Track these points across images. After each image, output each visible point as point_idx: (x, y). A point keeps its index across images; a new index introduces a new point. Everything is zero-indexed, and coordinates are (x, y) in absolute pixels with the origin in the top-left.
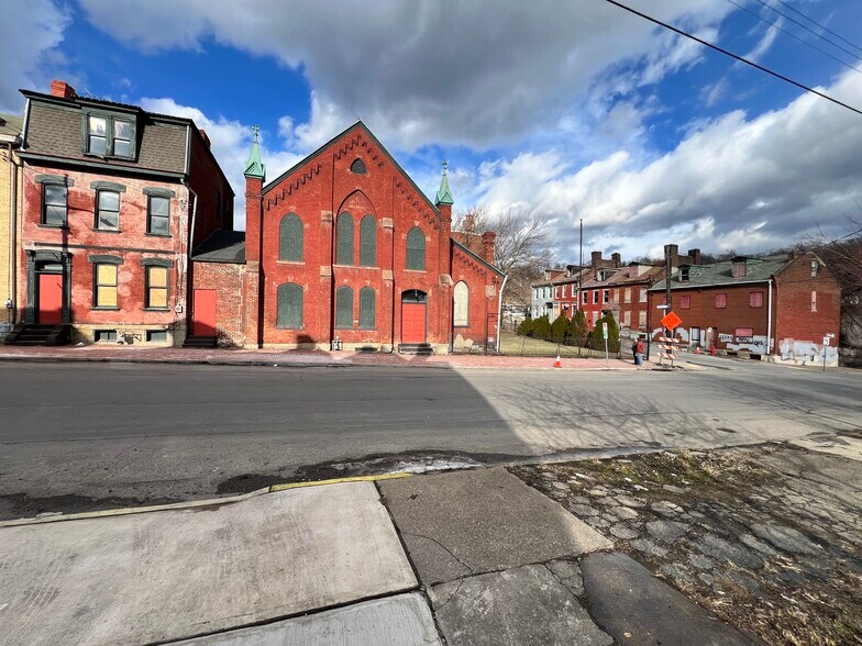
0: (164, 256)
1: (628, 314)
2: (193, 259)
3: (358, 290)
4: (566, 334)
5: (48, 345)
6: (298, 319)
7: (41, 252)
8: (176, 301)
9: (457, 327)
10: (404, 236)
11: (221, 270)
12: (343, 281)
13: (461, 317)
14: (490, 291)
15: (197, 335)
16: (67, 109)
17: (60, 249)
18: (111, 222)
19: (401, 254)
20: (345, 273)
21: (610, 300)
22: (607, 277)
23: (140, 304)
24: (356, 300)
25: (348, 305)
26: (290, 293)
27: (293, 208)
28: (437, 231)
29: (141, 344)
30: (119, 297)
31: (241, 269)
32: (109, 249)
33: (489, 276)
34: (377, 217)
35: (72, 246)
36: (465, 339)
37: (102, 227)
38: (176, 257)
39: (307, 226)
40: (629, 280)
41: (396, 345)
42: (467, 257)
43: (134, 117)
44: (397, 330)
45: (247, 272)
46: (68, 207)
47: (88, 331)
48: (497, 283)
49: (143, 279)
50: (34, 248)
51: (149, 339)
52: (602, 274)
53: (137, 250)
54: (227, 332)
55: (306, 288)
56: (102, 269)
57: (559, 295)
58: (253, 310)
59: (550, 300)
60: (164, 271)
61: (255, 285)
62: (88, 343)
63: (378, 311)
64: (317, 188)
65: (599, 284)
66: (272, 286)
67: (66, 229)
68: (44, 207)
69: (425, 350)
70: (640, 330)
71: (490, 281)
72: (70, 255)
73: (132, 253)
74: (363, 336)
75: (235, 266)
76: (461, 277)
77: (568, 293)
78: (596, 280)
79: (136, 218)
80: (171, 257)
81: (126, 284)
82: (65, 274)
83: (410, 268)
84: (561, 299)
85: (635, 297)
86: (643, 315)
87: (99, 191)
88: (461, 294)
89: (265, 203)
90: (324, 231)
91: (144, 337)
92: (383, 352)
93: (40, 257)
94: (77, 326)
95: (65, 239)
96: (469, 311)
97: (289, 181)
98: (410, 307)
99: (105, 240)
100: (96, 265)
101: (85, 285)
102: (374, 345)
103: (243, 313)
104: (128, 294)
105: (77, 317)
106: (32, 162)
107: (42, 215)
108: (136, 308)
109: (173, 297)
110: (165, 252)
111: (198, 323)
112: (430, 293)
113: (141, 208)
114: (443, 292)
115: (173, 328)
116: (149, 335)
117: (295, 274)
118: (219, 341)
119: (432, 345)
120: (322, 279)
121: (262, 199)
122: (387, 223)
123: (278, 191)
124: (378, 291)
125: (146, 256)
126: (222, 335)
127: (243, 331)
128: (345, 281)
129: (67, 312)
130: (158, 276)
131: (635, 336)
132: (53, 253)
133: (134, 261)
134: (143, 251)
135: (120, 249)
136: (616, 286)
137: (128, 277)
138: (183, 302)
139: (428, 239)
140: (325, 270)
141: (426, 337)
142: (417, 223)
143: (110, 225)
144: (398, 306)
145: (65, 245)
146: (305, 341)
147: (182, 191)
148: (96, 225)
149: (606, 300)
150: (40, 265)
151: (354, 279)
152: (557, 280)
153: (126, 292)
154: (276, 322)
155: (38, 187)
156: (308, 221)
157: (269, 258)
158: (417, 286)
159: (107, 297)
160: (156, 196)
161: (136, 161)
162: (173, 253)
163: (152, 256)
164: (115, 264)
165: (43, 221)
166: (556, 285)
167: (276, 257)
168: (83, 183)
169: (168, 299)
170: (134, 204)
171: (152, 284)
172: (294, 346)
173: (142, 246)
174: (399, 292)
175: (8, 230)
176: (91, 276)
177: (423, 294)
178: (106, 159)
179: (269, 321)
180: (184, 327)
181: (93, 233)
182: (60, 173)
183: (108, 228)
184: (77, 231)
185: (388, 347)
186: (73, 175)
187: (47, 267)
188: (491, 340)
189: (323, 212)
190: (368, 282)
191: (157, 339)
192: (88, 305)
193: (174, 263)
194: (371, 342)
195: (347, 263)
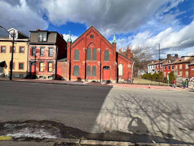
0: (51, 61)
1: (181, 72)
2: (57, 61)
3: (92, 67)
4: (156, 78)
5: (31, 79)
6: (78, 74)
7: (32, 61)
8: (53, 70)
9: (119, 76)
10: (103, 52)
11: (62, 63)
12: (88, 65)
13: (121, 73)
14: (129, 66)
15: (58, 77)
16: (36, 33)
17: (34, 60)
18: (43, 54)
19: (102, 57)
20: (89, 63)
21: (174, 68)
22: (173, 62)
23: (47, 71)
24: (91, 69)
25: (90, 70)
26: (76, 68)
27: (77, 48)
28: (113, 51)
29: (47, 79)
30: (44, 69)
31: (66, 63)
32: (42, 60)
33: (129, 62)
34: (96, 48)
35: (36, 60)
36: (122, 79)
37: (41, 55)
38: (54, 60)
39: (80, 52)
40: (181, 62)
41: (101, 80)
42: (122, 57)
43: (46, 33)
44: (102, 76)
45: (67, 63)
46: (36, 52)
47: (38, 76)
48: (131, 64)
49: (48, 66)
50: (31, 60)
51: (49, 78)
52: (171, 61)
53: (47, 60)
54: (63, 77)
55: (80, 66)
56: (41, 64)
57: (156, 67)
58: (68, 72)
59: (153, 69)
60: (51, 64)
61: (69, 66)
62: (38, 79)
63: (97, 72)
64: (83, 43)
65: (170, 64)
66: (72, 66)
67: (35, 56)
68: (32, 52)
69: (109, 82)
70: (186, 77)
71: (129, 63)
72: (36, 61)
73: (46, 60)
74: (93, 78)
75: (65, 62)
76: (121, 62)
77: (159, 67)
78: (169, 62)
79: (47, 53)
80: (53, 61)
81: (45, 67)
82: (35, 65)
83: (105, 61)
84: (157, 68)
85: (184, 67)
86: (187, 73)
87: (41, 48)
88: (120, 67)
89: (71, 48)
90: (84, 53)
91: (48, 78)
92: (98, 82)
93: (31, 62)
94: (37, 75)
95: (35, 58)
96: (123, 71)
97: (76, 42)
98: (105, 71)
99: (42, 58)
100: (40, 63)
101: (38, 67)
102: (96, 80)
103: (66, 72)
104: (45, 69)
105: (37, 73)
106: (31, 44)
107: (32, 54)
108: (46, 72)
109: (53, 69)
110: (52, 60)
111: (58, 75)
112: (110, 67)
113: (47, 51)
114: (114, 66)
115: (53, 76)
116: (49, 77)
117: (77, 63)
118: (62, 79)
119: (111, 81)
120: (83, 64)
121: (71, 47)
122: (99, 49)
123: (74, 44)
124: (97, 67)
125: (48, 61)
126: (62, 77)
127: (66, 76)
128: (89, 64)
129: (35, 72)
130: (50, 65)
131: (184, 79)
132: (33, 61)
133: (46, 62)
134: (48, 60)
135: (44, 60)
136: (176, 64)
137: (45, 65)
138: (55, 70)
139: (110, 53)
140: (84, 62)
141: (110, 78)
142: (107, 49)
143: (43, 55)
144: (102, 70)
145: (35, 59)
146: (79, 79)
147: (55, 47)
148: (40, 55)
149: (173, 68)
150: (32, 63)
151: (91, 64)
152: (156, 63)
153: (45, 68)
154: (73, 74)
155: (31, 49)
156: (80, 51)
157: (72, 60)
158: (107, 65)
159: (42, 69)
160: (50, 48)
161: (47, 42)
162: (53, 60)
163: (49, 61)
164: (43, 63)
165: (32, 55)
166: (155, 65)
167: (73, 60)
168: (38, 47)
169: (52, 70)
170: (46, 50)
171: (49, 66)
172: (76, 80)
173: (47, 59)
174: (102, 67)
175: (27, 57)
176: (39, 65)
177: (108, 67)
178: (42, 42)
179: (72, 74)
180: (55, 75)
181: (39, 57)
182: (35, 46)
183: (42, 56)
184: (37, 57)
185: (99, 81)
186: (37, 46)
187: (33, 64)
188: (129, 80)
189: (84, 48)
190: (94, 65)
191: (50, 78)
192: (38, 71)
193: (53, 62)
194: (95, 79)
195: (89, 60)
